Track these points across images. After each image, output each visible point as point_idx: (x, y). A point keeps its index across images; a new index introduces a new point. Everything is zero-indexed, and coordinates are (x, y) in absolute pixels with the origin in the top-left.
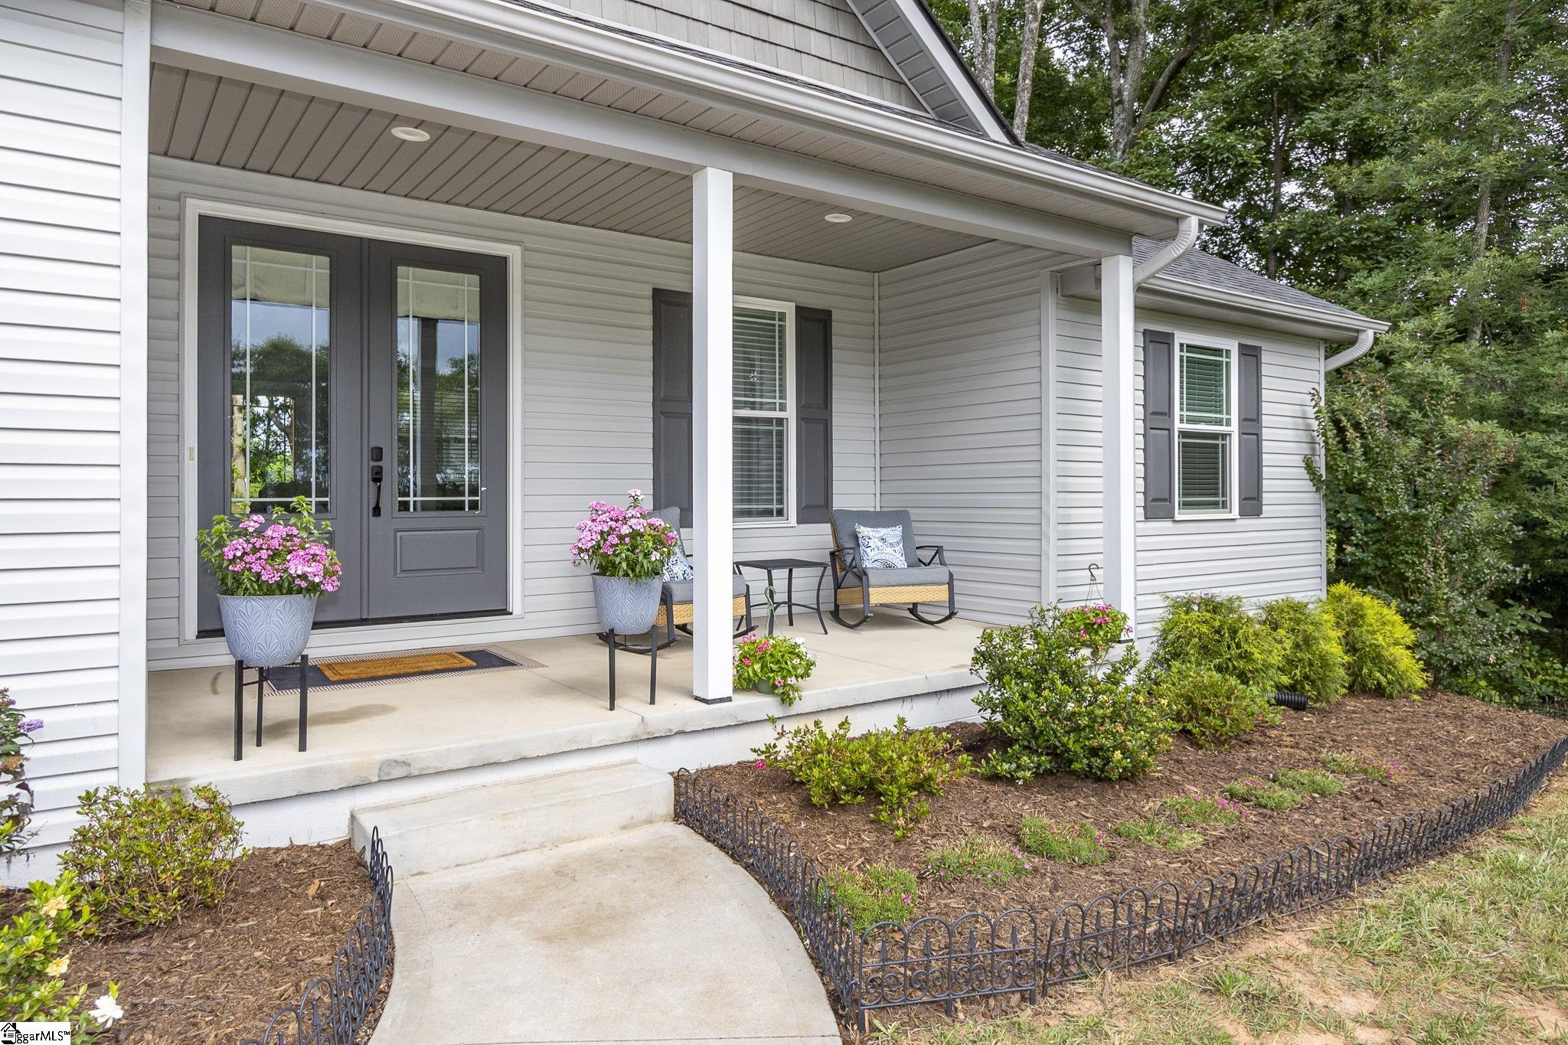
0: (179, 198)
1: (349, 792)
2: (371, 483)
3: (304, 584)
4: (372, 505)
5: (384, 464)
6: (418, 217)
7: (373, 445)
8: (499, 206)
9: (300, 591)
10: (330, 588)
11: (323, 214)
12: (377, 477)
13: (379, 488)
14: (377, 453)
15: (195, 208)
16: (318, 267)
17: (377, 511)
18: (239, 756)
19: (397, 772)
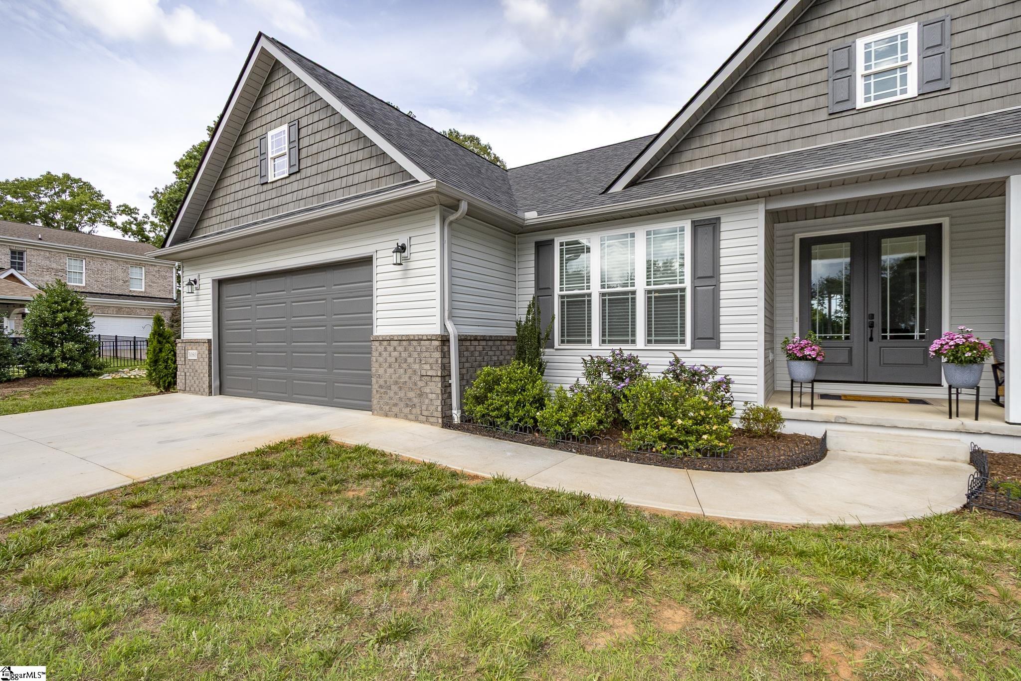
0: (793, 235)
1: (825, 423)
2: (869, 328)
3: (810, 358)
4: (869, 336)
5: (875, 320)
6: (885, 218)
7: (869, 313)
8: (945, 200)
9: (810, 360)
10: (819, 359)
11: (846, 227)
12: (871, 326)
13: (872, 331)
14: (872, 316)
15: (798, 236)
16: (846, 247)
17: (871, 339)
18: (792, 407)
19: (841, 421)
